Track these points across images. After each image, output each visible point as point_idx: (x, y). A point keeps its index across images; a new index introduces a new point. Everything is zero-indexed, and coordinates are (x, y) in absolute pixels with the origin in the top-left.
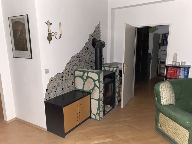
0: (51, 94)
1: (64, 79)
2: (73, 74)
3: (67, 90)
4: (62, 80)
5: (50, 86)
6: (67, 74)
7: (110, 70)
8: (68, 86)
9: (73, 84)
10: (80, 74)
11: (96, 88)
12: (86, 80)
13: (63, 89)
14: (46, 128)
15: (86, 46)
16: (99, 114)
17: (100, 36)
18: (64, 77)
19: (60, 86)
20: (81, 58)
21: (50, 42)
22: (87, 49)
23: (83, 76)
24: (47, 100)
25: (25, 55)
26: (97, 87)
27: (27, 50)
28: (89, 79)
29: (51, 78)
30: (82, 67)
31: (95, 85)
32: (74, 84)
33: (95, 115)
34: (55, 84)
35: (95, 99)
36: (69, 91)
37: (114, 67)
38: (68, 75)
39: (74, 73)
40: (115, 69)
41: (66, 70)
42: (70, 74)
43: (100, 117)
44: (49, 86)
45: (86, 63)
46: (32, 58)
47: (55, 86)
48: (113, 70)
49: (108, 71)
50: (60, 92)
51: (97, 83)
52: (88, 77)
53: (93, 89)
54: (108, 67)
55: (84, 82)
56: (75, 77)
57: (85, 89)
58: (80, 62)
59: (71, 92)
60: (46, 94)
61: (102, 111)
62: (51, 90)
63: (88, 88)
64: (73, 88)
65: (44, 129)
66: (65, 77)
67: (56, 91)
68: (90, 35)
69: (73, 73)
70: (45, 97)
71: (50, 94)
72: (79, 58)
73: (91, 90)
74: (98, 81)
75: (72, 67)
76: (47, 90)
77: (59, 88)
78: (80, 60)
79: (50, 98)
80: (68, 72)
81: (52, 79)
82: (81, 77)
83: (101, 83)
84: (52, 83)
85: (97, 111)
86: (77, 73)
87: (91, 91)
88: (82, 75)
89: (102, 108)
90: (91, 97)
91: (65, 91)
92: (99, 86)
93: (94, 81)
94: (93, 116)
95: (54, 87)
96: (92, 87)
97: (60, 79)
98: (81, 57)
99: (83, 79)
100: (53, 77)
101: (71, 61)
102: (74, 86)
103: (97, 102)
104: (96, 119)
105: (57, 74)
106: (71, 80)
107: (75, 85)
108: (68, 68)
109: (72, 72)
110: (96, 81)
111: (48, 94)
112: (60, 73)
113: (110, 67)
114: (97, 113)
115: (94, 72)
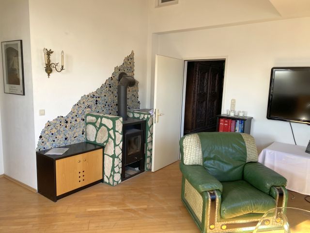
0: (48, 144)
1: (69, 125)
2: (83, 120)
3: (73, 141)
4: (66, 127)
5: (46, 132)
6: (74, 119)
7: (141, 118)
8: (75, 136)
9: (83, 134)
10: (92, 120)
11: (110, 140)
12: (99, 128)
13: (66, 139)
14: (36, 187)
15: (108, 82)
16: (113, 176)
17: (134, 70)
18: (69, 122)
19: (62, 135)
20: (98, 99)
21: (49, 75)
22: (110, 87)
23: (96, 122)
24: (39, 150)
25: (16, 90)
26: (112, 138)
27: (19, 84)
28: (103, 127)
29: (49, 121)
30: (100, 111)
31: (110, 136)
32: (85, 133)
33: (109, 177)
34: (54, 131)
35: (109, 155)
36: (76, 142)
37: (144, 114)
38: (76, 120)
39: (85, 119)
40: (146, 116)
41: (72, 113)
42: (79, 120)
43: (114, 181)
44: (44, 132)
45: (107, 106)
46: (24, 94)
47: (53, 132)
48: (144, 118)
49: (138, 118)
50: (61, 143)
51: (111, 132)
52: (101, 125)
53: (107, 141)
54: (138, 113)
55: (97, 131)
56: (87, 124)
57: (98, 141)
58: (96, 104)
59: (79, 144)
60: (39, 142)
61: (119, 172)
62: (46, 138)
63: (101, 139)
64: (83, 139)
65: (34, 190)
66: (71, 123)
67: (55, 140)
68: (115, 68)
69: (83, 118)
70: (36, 146)
71: (46, 144)
72: (95, 98)
73: (104, 142)
74: (112, 130)
75: (83, 111)
76: (41, 137)
77: (60, 137)
78: (97, 101)
79: (44, 148)
80: (76, 116)
81: (50, 123)
82: (94, 124)
83: (116, 133)
84: (50, 128)
85: (111, 172)
86: (90, 119)
87: (105, 144)
88: (94, 122)
89: (119, 168)
90: (105, 153)
91: (70, 141)
92: (113, 138)
93: (109, 130)
94: (106, 180)
95: (52, 134)
96: (105, 139)
97: (62, 124)
98: (99, 97)
99: (96, 127)
100: (51, 120)
101: (82, 102)
102: (85, 137)
103: (111, 159)
104: (109, 184)
105: (58, 117)
106: (80, 127)
107: (86, 135)
108: (76, 112)
109: (83, 116)
110: (110, 130)
111: (43, 142)
112: (62, 117)
113: (140, 114)
114: (111, 175)
115: (108, 118)
